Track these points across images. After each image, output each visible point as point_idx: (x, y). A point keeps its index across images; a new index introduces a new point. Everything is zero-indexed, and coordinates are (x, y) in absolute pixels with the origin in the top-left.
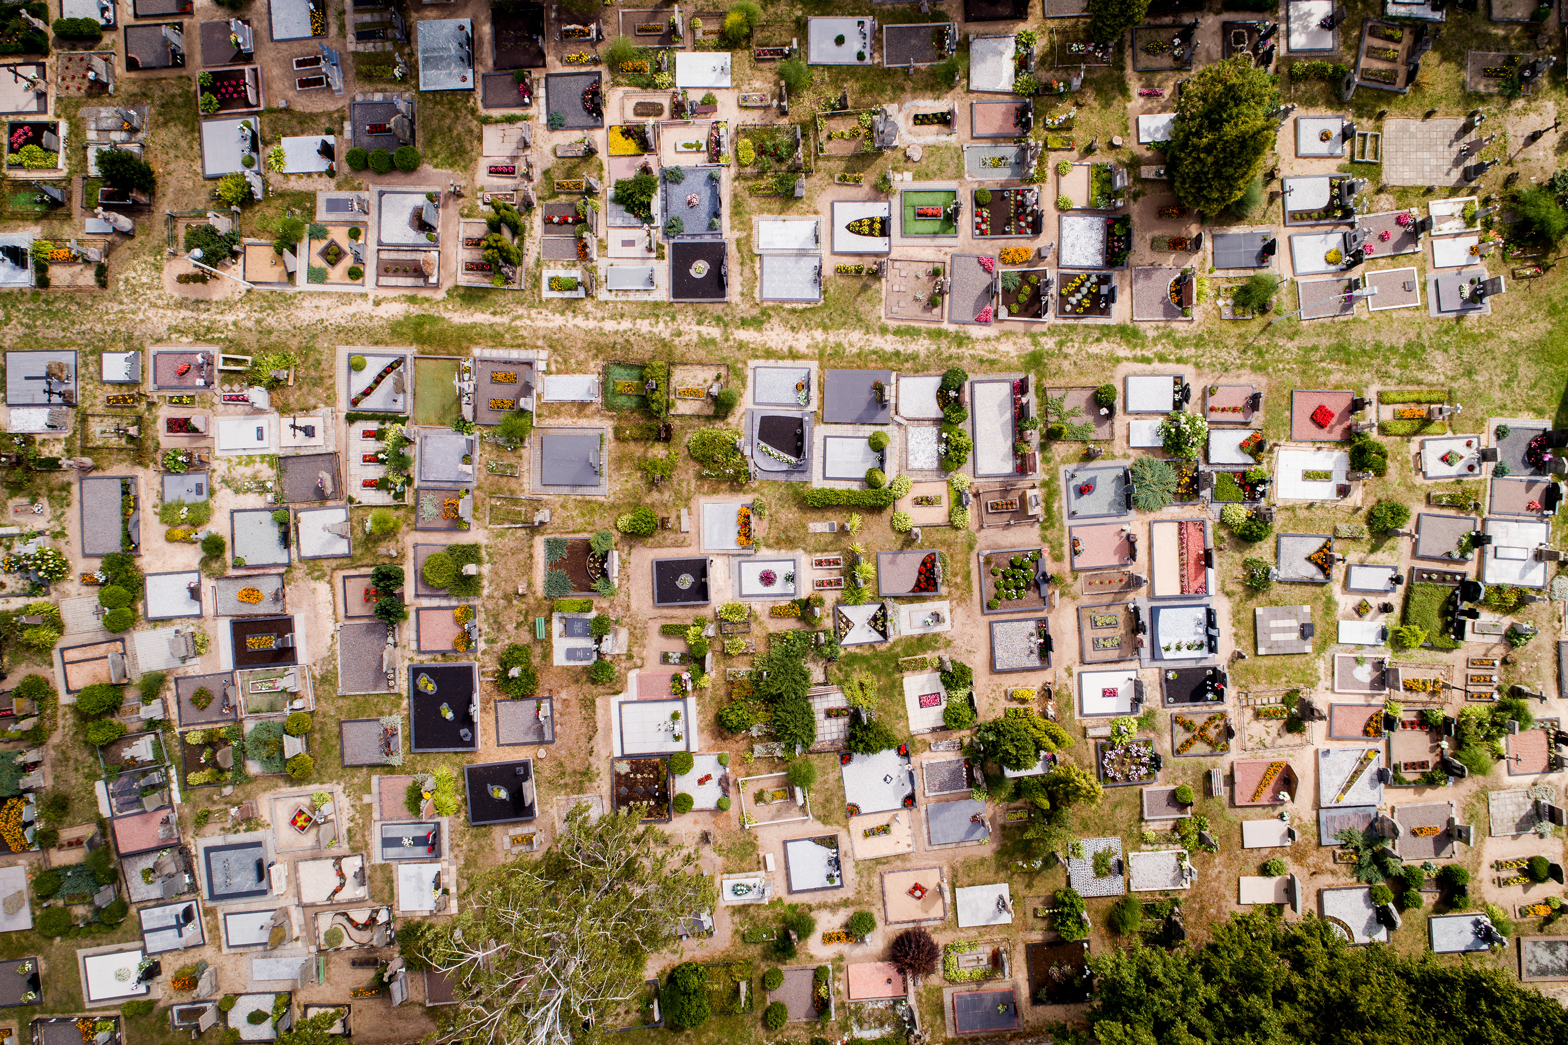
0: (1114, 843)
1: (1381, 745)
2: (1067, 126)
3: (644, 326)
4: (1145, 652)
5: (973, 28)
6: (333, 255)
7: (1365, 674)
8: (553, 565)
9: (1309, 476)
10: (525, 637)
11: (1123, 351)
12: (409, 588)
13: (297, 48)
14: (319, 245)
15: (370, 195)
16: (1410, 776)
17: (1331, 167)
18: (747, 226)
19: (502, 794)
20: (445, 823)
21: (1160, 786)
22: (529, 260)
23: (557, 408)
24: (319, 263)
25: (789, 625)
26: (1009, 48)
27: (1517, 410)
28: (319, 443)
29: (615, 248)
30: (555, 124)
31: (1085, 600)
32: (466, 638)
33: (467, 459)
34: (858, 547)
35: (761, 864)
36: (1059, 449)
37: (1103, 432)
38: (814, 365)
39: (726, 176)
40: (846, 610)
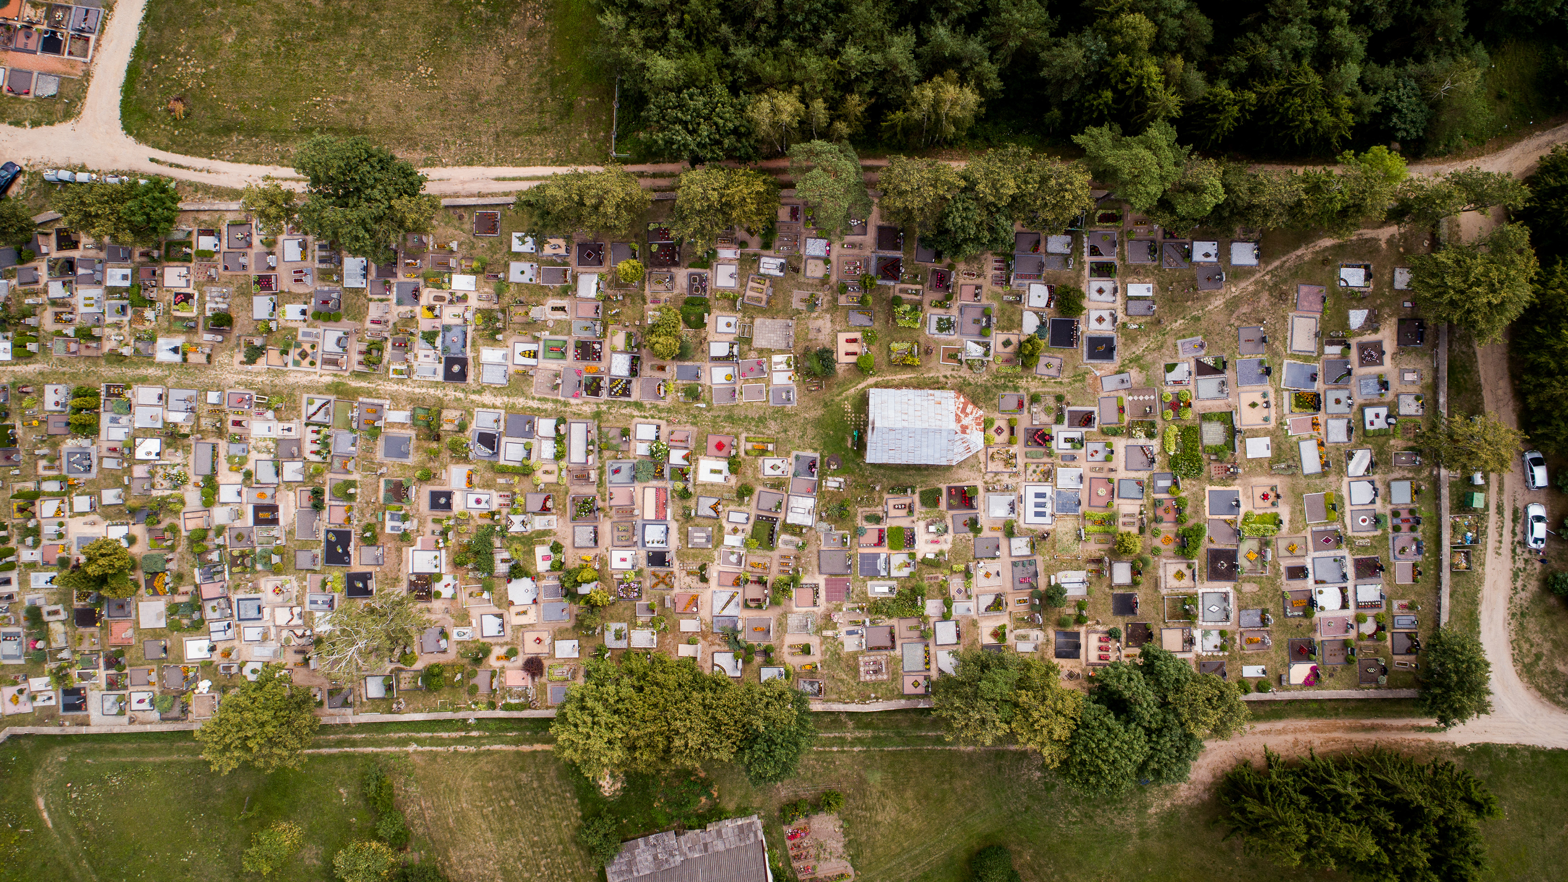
0: (624, 625)
1: (740, 590)
2: (617, 314)
3: (432, 391)
4: (640, 543)
5: (581, 269)
6: (304, 355)
7: (733, 558)
8: (387, 491)
9: (713, 471)
10: (374, 520)
11: (636, 413)
12: (327, 497)
13: (294, 265)
14: (299, 351)
15: (320, 330)
16: (753, 605)
17: (731, 338)
18: (477, 351)
19: (360, 585)
20: (336, 595)
21: (644, 602)
22: (385, 361)
23: (392, 425)
24: (298, 358)
25: (487, 522)
26: (595, 278)
27: (804, 449)
28: (293, 435)
29: (421, 358)
30: (399, 303)
31: (615, 519)
32: (349, 519)
33: (353, 445)
34: (517, 490)
35: (470, 624)
36: (607, 454)
37: (624, 447)
38: (503, 412)
39: (470, 330)
40: (511, 517)
